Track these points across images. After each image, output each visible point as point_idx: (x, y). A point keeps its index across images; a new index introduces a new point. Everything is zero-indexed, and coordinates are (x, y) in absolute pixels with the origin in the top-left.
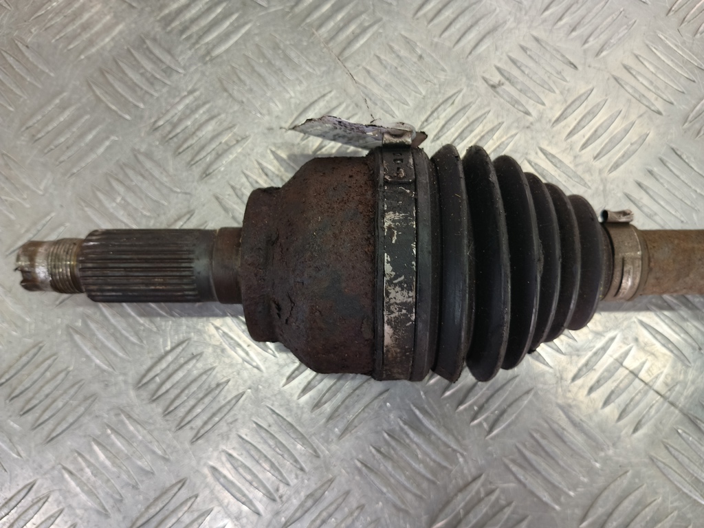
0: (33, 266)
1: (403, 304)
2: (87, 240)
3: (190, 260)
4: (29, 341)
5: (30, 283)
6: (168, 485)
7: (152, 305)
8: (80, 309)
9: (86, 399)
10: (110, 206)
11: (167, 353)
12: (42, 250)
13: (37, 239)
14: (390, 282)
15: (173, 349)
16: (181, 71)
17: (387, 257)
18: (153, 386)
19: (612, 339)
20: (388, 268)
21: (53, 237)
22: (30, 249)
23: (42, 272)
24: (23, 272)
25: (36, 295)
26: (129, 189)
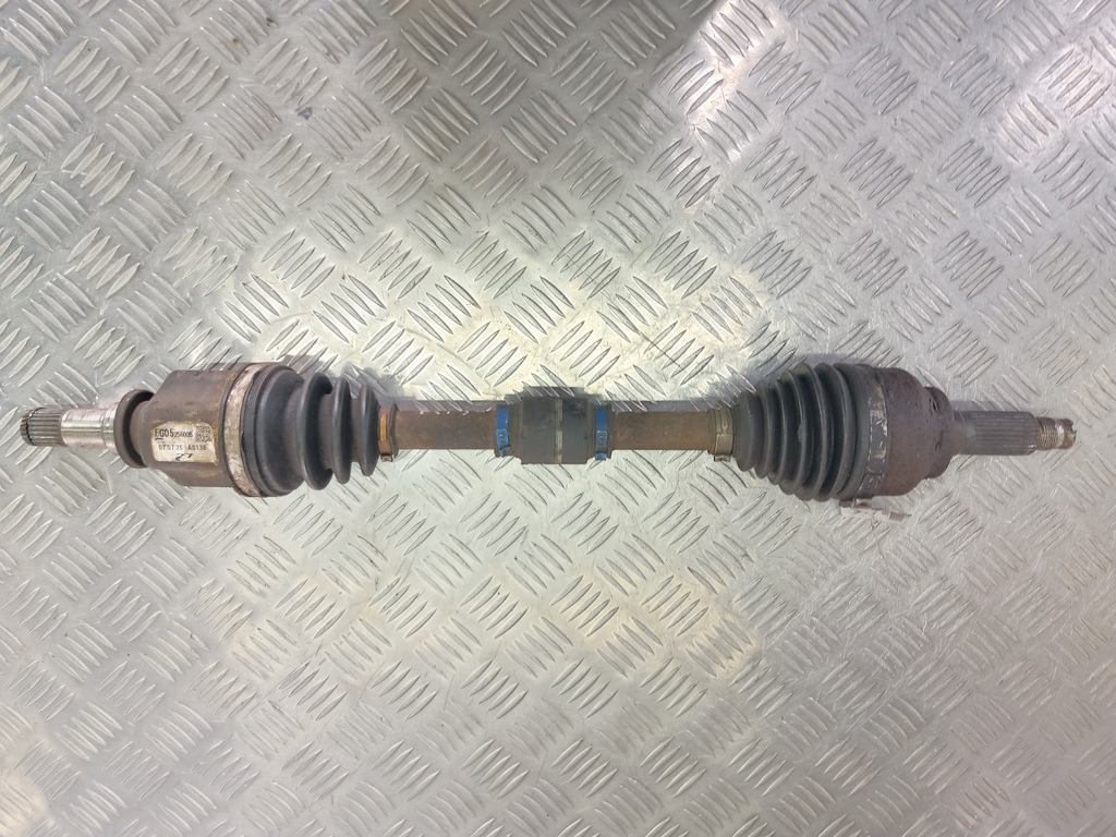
0: (1066, 434)
1: (876, 408)
2: (1034, 449)
3: (977, 435)
4: (1065, 386)
5: (1067, 424)
6: (978, 296)
7: (985, 409)
8: (1032, 407)
9: (1029, 349)
10: (1011, 475)
11: (977, 378)
12: (1060, 443)
13: (1063, 451)
14: (883, 421)
15: (973, 380)
16: (962, 569)
17: (886, 434)
18: (987, 356)
19: (684, 383)
20: (885, 428)
21: (1053, 452)
22: (1067, 444)
23: (1061, 430)
24: (1071, 430)
25: (1062, 416)
26: (1000, 486)
